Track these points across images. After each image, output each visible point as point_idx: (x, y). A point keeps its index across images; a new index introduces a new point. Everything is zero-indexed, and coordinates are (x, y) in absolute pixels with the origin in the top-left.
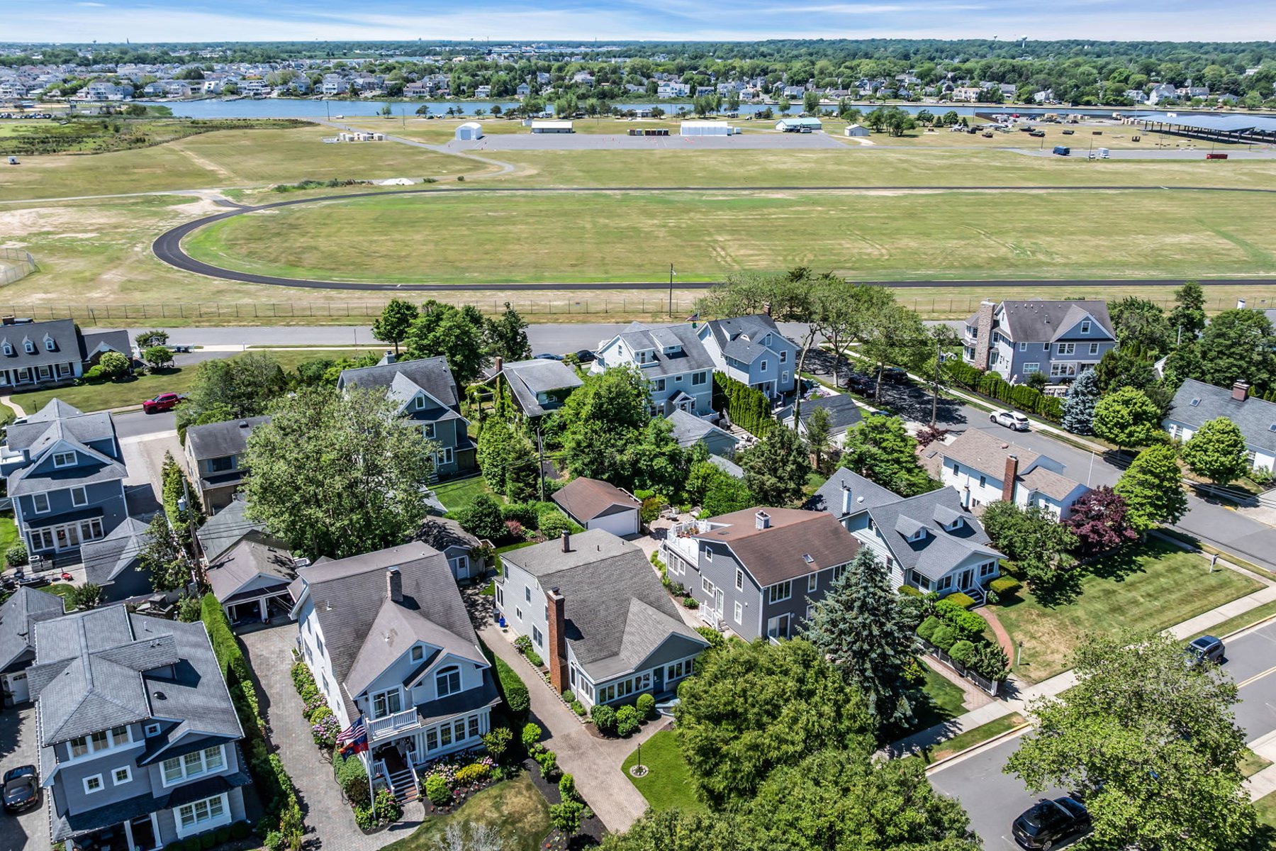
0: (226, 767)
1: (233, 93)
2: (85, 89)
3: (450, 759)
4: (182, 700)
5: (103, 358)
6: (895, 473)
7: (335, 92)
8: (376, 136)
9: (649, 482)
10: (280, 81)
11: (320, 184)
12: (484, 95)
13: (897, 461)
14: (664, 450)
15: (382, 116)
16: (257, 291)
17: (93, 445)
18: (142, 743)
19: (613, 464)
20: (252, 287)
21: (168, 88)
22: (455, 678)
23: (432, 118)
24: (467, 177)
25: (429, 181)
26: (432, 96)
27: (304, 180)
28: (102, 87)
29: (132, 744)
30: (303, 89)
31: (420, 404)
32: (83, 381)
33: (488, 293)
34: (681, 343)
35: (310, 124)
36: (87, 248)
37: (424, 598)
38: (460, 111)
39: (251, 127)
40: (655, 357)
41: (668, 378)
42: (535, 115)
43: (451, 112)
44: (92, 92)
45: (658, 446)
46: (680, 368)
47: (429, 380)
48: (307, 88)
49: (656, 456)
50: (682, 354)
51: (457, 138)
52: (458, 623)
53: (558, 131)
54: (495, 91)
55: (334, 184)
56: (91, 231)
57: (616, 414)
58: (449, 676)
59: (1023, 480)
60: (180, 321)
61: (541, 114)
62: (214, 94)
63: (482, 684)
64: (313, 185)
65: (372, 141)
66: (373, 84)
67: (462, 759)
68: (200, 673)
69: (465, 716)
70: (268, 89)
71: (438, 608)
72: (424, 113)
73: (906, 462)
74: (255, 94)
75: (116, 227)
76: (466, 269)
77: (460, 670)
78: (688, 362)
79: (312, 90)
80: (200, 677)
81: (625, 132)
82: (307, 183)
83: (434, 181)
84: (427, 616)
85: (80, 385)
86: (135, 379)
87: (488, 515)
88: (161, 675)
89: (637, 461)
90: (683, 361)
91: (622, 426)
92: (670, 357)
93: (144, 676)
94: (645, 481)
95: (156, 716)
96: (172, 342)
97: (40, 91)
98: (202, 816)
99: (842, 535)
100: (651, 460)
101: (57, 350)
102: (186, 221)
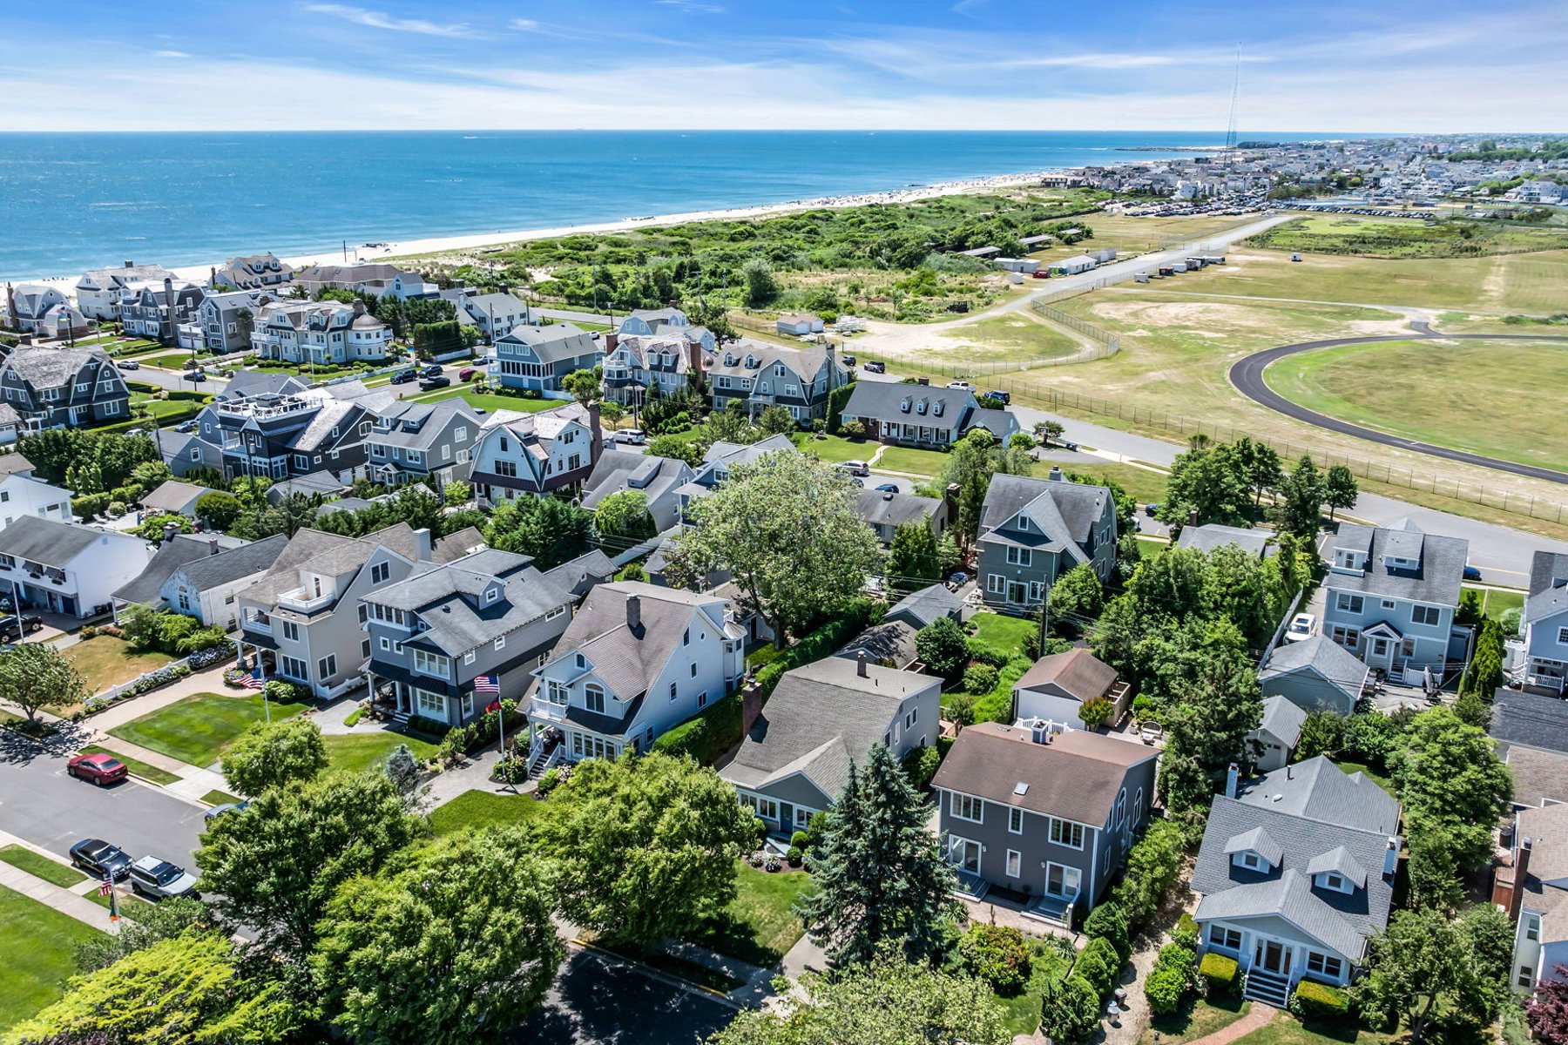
0: (448, 678)
2: (1518, 189)
4: (457, 620)
5: (971, 433)
18: (408, 630)
22: (601, 698)
29: (403, 628)
31: (1023, 525)
34: (1419, 558)
36: (1191, 347)
37: (651, 635)
40: (1368, 565)
41: (1369, 598)
47: (1075, 507)
50: (1418, 574)
52: (653, 665)
56: (1226, 332)
60: (1126, 424)
63: (622, 718)
68: (507, 615)
69: (602, 737)
71: (657, 647)
75: (1254, 332)
77: (607, 694)
80: (501, 617)
84: (639, 649)
87: (936, 640)
88: (470, 601)
89: (1148, 658)
90: (1410, 582)
91: (1165, 612)
92: (1392, 571)
93: (457, 595)
94: (1153, 686)
95: (422, 616)
96: (1065, 437)
97: (1468, 188)
98: (432, 706)
99: (1103, 793)
100: (1162, 662)
101: (941, 415)
102: (1337, 337)
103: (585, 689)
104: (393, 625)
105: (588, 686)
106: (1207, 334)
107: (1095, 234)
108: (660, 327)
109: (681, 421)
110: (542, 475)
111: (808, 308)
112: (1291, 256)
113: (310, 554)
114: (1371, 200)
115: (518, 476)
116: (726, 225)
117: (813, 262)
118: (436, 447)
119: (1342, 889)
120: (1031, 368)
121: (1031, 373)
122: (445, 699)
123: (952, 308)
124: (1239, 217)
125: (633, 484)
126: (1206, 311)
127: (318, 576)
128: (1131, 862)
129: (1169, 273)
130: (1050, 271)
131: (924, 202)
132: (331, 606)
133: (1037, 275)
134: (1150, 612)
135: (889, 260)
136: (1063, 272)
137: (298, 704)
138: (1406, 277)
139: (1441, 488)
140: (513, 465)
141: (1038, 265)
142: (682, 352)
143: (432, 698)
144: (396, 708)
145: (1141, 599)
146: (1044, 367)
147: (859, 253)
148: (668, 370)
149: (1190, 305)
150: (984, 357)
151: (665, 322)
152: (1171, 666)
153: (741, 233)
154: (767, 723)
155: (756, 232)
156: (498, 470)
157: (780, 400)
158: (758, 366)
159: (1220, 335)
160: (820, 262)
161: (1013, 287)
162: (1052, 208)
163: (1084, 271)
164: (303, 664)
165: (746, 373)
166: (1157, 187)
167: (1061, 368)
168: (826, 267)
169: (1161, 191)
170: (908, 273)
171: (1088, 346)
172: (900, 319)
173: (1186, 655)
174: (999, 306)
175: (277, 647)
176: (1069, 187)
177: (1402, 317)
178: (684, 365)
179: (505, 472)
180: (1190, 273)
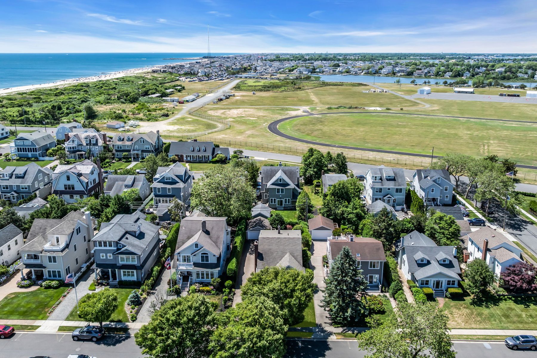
0: (136, 263)
1: (347, 72)
2: (296, 70)
3: (201, 283)
4: (132, 241)
5: (218, 156)
6: (441, 238)
7: (386, 73)
8: (384, 91)
9: (347, 223)
10: (367, 68)
11: (345, 107)
12: (448, 76)
13: (443, 234)
14: (354, 212)
15: (396, 83)
16: (288, 142)
17: (177, 176)
18: (115, 248)
19: (335, 214)
20: (288, 140)
21: (324, 70)
22: (207, 257)
23: (416, 85)
24: (404, 109)
25: (388, 109)
26: (425, 76)
27: (339, 105)
28: (302, 69)
29: (113, 248)
30: (374, 72)
31: (280, 181)
32: (211, 162)
33: (367, 152)
34: (393, 175)
35: (365, 85)
36: (250, 123)
37: (213, 233)
38: (429, 82)
39: (342, 85)
40: (381, 179)
41: (384, 188)
42: (463, 85)
43: (425, 83)
44: (298, 71)
45: (353, 210)
46: (391, 185)
47: (290, 174)
48: (376, 71)
49: (350, 213)
50: (394, 180)
51: (418, 93)
52: (219, 242)
53: (466, 92)
54: (453, 75)
55: (350, 108)
56: (256, 117)
57: (341, 195)
58: (205, 256)
59: (491, 251)
60: (255, 148)
61: (465, 85)
62: (340, 72)
63: (216, 262)
64: (342, 108)
65: (383, 93)
66: (404, 70)
67: (205, 285)
68: (145, 237)
69: (210, 271)
70: (361, 71)
71: (216, 236)
72: (414, 83)
73: (447, 234)
74: (355, 73)
75: (264, 117)
76: (367, 143)
77: (209, 255)
78: (395, 183)
79: (378, 72)
80: (144, 238)
81: (497, 94)
82: (340, 107)
83: (390, 109)
84: (210, 238)
85: (209, 163)
86: (226, 163)
87: (278, 220)
88: (133, 234)
89: (343, 214)
90: (393, 182)
91: (343, 200)
92: (388, 180)
93: (127, 233)
94: (345, 222)
95: (121, 242)
96: (244, 154)
97: (282, 70)
98: (129, 275)
99: (380, 251)
100: (348, 214)
101: (205, 151)
102: (288, 117)
103: (200, 255)
104: (108, 248)
105: (202, 254)
106: (251, 119)
107: (186, 88)
108: (74, 129)
109: (107, 162)
110: (87, 187)
111: (111, 119)
112: (252, 93)
113: (45, 228)
114: (258, 74)
115: (75, 190)
116: (51, 90)
117: (97, 102)
118: (33, 183)
119: (446, 263)
120: (209, 134)
121: (210, 135)
122: (135, 271)
123: (163, 115)
124: (223, 81)
125: (127, 186)
126: (245, 111)
127: (57, 236)
128: (391, 269)
129: (221, 100)
130: (184, 101)
131: (117, 79)
132: (67, 246)
133: (180, 103)
134: (338, 201)
135: (126, 100)
136: (187, 101)
137: (62, 288)
138: (289, 97)
139: (356, 157)
140: (73, 185)
141: (178, 99)
142: (98, 137)
143: (128, 272)
144: (109, 279)
145: (335, 197)
146: (212, 133)
147: (113, 98)
148: (94, 145)
149: (238, 110)
150: (189, 131)
151: (75, 127)
152: (351, 215)
153: (59, 93)
154: (262, 254)
155: (64, 92)
156: (66, 189)
157: (143, 151)
158: (132, 140)
159: (255, 119)
160: (99, 102)
161: (175, 107)
162: (162, 80)
163: (193, 101)
164: (59, 272)
165: (129, 143)
166: (192, 72)
167: (218, 133)
168: (102, 104)
169: (194, 73)
170: (134, 104)
171: (220, 126)
172: (148, 120)
173: (355, 211)
174: (177, 114)
175: (45, 267)
176: (162, 73)
177: (299, 109)
178: (101, 142)
179: (69, 188)
180: (227, 99)
